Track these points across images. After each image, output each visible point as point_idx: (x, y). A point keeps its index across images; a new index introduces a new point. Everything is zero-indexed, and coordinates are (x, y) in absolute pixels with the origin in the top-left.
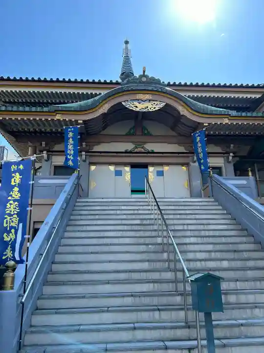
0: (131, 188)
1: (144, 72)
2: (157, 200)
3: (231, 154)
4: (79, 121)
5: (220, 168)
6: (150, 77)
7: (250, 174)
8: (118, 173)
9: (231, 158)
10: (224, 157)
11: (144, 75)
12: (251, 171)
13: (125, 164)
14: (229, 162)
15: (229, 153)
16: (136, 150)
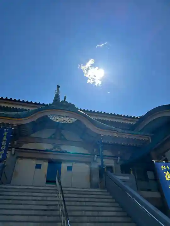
0: (47, 179)
1: (65, 99)
2: (63, 189)
3: (119, 158)
4: (14, 125)
5: (111, 167)
6: (68, 103)
7: (131, 172)
8: (38, 166)
9: (118, 160)
10: (114, 159)
11: (64, 101)
12: (132, 170)
13: (44, 160)
14: (117, 164)
15: (118, 157)
16: (54, 150)
